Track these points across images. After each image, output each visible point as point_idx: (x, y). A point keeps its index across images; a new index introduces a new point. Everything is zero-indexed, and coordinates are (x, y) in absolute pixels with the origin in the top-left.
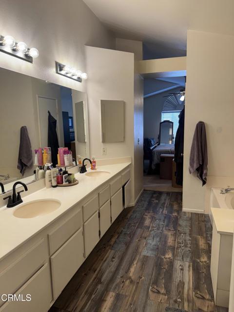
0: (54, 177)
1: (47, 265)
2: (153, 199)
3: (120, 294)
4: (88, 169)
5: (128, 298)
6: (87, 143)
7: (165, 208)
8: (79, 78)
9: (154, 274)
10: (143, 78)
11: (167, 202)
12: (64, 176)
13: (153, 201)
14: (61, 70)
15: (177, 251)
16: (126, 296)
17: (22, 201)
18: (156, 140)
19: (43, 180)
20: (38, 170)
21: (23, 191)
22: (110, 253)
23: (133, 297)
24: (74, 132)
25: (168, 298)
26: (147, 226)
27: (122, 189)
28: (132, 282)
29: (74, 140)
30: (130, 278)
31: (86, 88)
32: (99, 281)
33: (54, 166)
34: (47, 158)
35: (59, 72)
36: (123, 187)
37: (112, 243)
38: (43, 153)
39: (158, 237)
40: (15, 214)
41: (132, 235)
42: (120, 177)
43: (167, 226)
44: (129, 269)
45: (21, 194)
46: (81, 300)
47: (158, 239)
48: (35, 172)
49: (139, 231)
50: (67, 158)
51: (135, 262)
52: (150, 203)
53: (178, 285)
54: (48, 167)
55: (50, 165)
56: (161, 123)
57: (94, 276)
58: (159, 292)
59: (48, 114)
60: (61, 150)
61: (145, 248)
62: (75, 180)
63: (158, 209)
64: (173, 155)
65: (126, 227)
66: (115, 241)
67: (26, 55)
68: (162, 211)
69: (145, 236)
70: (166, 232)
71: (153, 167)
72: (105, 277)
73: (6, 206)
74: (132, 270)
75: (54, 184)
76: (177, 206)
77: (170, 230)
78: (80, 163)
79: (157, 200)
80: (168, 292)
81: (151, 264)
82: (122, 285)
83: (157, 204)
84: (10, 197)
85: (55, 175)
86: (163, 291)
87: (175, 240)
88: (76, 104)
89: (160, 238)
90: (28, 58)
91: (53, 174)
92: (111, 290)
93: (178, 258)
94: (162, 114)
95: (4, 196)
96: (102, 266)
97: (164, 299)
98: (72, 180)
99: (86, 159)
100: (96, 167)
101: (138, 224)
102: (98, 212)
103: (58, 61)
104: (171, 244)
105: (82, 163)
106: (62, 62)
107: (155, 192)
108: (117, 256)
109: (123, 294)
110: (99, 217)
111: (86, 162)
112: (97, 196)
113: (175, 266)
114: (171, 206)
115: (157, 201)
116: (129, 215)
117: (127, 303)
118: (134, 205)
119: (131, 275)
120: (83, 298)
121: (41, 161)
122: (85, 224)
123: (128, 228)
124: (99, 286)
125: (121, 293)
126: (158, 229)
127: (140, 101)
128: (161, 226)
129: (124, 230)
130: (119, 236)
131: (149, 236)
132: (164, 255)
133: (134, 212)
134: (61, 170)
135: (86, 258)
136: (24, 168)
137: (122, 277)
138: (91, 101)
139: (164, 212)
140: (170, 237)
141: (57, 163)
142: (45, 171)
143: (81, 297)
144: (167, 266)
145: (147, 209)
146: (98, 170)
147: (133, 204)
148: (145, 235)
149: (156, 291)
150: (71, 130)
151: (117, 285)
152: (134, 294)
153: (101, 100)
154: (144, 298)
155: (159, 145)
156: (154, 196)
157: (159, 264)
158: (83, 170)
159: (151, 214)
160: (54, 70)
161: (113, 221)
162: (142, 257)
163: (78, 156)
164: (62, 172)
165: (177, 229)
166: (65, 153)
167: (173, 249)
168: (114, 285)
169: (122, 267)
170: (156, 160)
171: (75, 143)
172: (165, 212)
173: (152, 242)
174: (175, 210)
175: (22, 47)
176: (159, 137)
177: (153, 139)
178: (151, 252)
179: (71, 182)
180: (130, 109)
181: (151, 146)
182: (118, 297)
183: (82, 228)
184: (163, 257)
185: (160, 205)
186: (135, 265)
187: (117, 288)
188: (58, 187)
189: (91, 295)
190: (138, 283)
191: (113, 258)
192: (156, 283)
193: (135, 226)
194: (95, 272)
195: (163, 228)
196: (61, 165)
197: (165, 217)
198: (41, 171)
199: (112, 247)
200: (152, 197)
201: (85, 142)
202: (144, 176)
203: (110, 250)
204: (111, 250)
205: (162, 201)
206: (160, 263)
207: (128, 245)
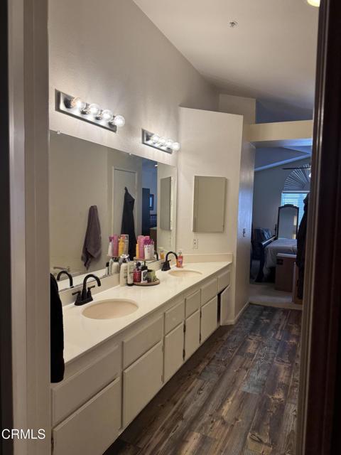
0: (130, 273)
1: (118, 379)
2: (262, 318)
3: (206, 437)
4: (173, 266)
5: (217, 443)
6: (172, 231)
7: (279, 332)
8: (169, 149)
9: (255, 417)
10: (254, 147)
11: (283, 323)
12: (142, 272)
13: (262, 320)
14: (148, 139)
15: (291, 392)
16: (216, 440)
17: (92, 300)
18: (272, 232)
19: (117, 275)
20: (112, 263)
21: (94, 286)
22: (197, 383)
23: (225, 442)
24: (156, 215)
25: (273, 451)
26: (250, 353)
27: (217, 296)
28: (224, 423)
29: (156, 226)
30: (222, 418)
31: (176, 161)
32: (179, 416)
33: (131, 258)
34: (123, 248)
35: (145, 142)
36: (219, 295)
37: (200, 370)
38: (118, 242)
39: (264, 370)
40: (84, 313)
41: (228, 364)
42: (215, 280)
43: (280, 355)
44: (222, 406)
45: (91, 290)
46: (156, 437)
47: (265, 372)
48: (108, 265)
49: (238, 359)
50: (148, 250)
51: (231, 399)
52: (257, 323)
53: (289, 435)
54: (124, 259)
55: (126, 257)
56: (280, 208)
57: (174, 409)
58: (260, 441)
59: (124, 191)
60: (141, 239)
61: (246, 382)
62: (155, 279)
63: (268, 332)
64: (295, 256)
65: (221, 352)
66: (205, 369)
67: (110, 124)
68: (275, 335)
69: (247, 366)
70: (277, 364)
71: (265, 271)
72: (189, 412)
73: (74, 303)
74: (226, 408)
75: (130, 281)
76: (297, 329)
77: (283, 361)
78: (162, 257)
79: (267, 319)
80: (274, 442)
81: (253, 403)
82: (210, 426)
83: (268, 325)
84: (79, 292)
85: (132, 270)
86: (267, 440)
87: (290, 377)
88: (162, 180)
89: (269, 371)
90: (112, 127)
91: (130, 268)
92: (196, 430)
93: (293, 401)
94: (283, 194)
95: (72, 291)
96: (184, 398)
97: (268, 451)
98: (152, 278)
99: (171, 252)
100: (183, 265)
101: (237, 349)
102: (182, 324)
103: (145, 129)
104: (283, 381)
105: (165, 257)
106: (149, 130)
107: (266, 308)
108: (206, 388)
109: (212, 436)
110: (185, 331)
111: (171, 257)
112: (183, 301)
113: (286, 411)
114: (289, 329)
115: (268, 321)
116: (226, 337)
117: (216, 449)
118: (233, 324)
119: (224, 414)
120: (158, 434)
121: (116, 252)
122: (167, 336)
123: (223, 353)
124: (180, 423)
125: (208, 435)
126: (266, 359)
127: (250, 176)
128: (271, 356)
129: (218, 356)
130: (210, 362)
131: (252, 367)
132: (272, 394)
133: (232, 333)
134: (139, 264)
135: (165, 383)
136: (90, 259)
137: (211, 415)
138: (182, 178)
139: (277, 337)
140: (283, 371)
141: (135, 256)
142: (120, 264)
143: (156, 433)
144: (275, 409)
145: (252, 331)
146: (185, 269)
147: (232, 321)
148: (246, 364)
149: (257, 439)
150: (151, 212)
151: (203, 424)
152: (226, 438)
153: (195, 177)
154: (240, 446)
155: (275, 239)
156: (264, 313)
157: (263, 406)
158: (166, 266)
159: (258, 337)
160: (141, 139)
161: (203, 341)
162: (239, 393)
163: (160, 248)
164: (140, 268)
165: (294, 361)
166: (146, 242)
167: (286, 388)
168: (200, 424)
169: (212, 403)
170: (270, 261)
171: (156, 231)
172: (279, 336)
173: (257, 376)
174: (294, 336)
175: (106, 116)
176: (277, 228)
177: (267, 231)
178: (253, 388)
179: (151, 281)
180: (234, 188)
181: (263, 241)
182: (204, 440)
183: (161, 342)
184: (270, 397)
185: (272, 327)
186: (230, 403)
187: (204, 428)
188: (134, 287)
189: (168, 432)
190: (233, 425)
191: (200, 389)
192: (257, 428)
193: (233, 352)
194: (175, 404)
195: (273, 358)
196: (140, 257)
197: (278, 344)
198: (115, 264)
199: (199, 376)
200: (261, 314)
201: (170, 230)
202: (250, 282)
203: (196, 380)
204: (198, 378)
205: (276, 322)
206: (265, 404)
207: (221, 375)
